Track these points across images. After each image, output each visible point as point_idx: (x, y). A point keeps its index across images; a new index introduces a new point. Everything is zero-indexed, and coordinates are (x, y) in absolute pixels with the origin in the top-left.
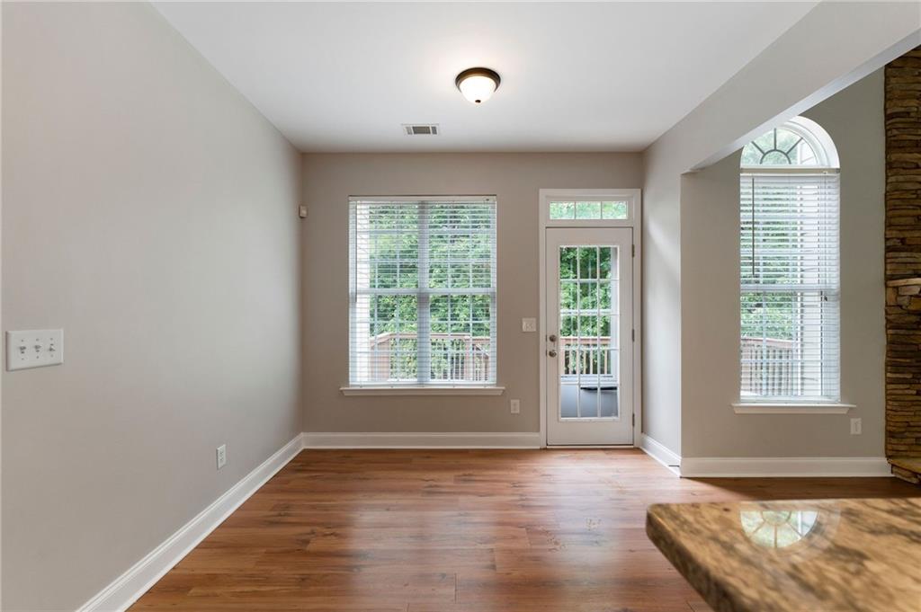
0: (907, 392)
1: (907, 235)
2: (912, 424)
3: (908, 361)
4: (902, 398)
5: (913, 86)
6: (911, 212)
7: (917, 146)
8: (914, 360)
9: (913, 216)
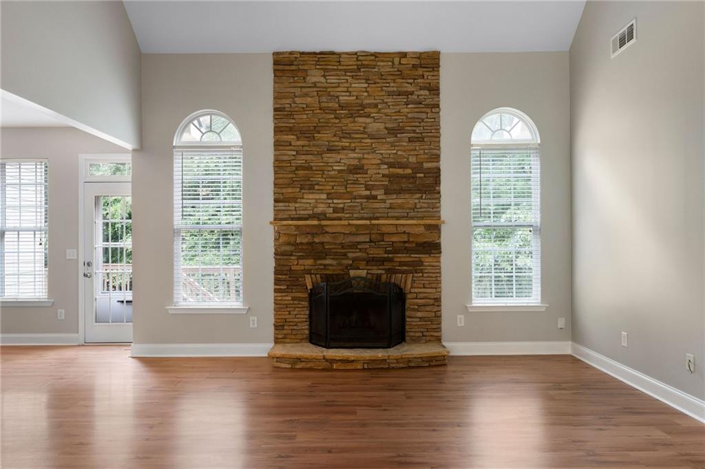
0: (284, 298)
1: (284, 191)
2: (287, 320)
3: (284, 277)
4: (281, 302)
5: (288, 90)
6: (285, 176)
7: (291, 131)
8: (288, 277)
9: (289, 178)
